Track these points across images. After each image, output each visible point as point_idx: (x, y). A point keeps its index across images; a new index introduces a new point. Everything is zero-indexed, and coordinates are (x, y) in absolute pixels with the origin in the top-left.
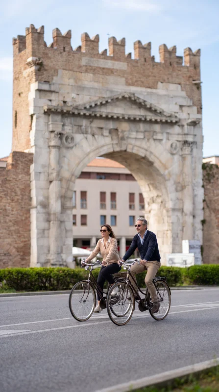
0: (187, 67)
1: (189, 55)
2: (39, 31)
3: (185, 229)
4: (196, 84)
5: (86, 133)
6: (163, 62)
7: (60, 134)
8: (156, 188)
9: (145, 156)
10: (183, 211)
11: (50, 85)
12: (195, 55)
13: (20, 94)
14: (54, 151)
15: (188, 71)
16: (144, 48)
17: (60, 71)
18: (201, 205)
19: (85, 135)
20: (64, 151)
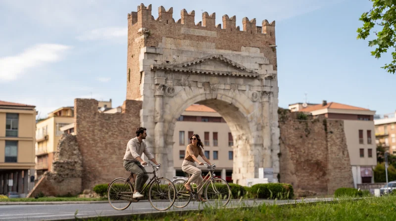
0: (265, 35)
1: (266, 25)
2: (147, 8)
3: (264, 160)
4: (272, 48)
5: (185, 85)
6: (246, 31)
7: (164, 86)
8: (242, 128)
9: (232, 103)
10: (263, 146)
11: (156, 49)
12: (271, 26)
13: (132, 57)
14: (158, 99)
15: (266, 38)
16: (230, 20)
17: (164, 39)
18: (277, 142)
19: (184, 87)
20: (167, 99)
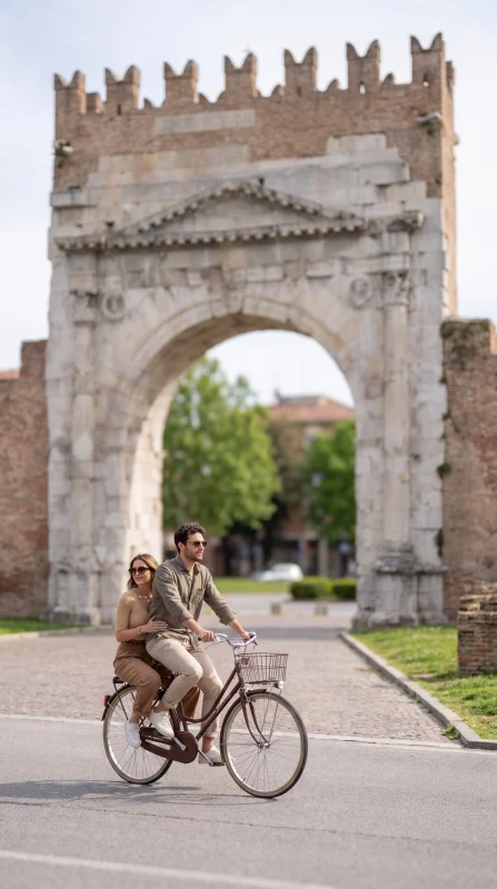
0: (405, 87)
4: (423, 125)
5: (152, 284)
10: (383, 447)
12: (428, 52)
15: (408, 95)
19: (151, 290)
20: (105, 329)
